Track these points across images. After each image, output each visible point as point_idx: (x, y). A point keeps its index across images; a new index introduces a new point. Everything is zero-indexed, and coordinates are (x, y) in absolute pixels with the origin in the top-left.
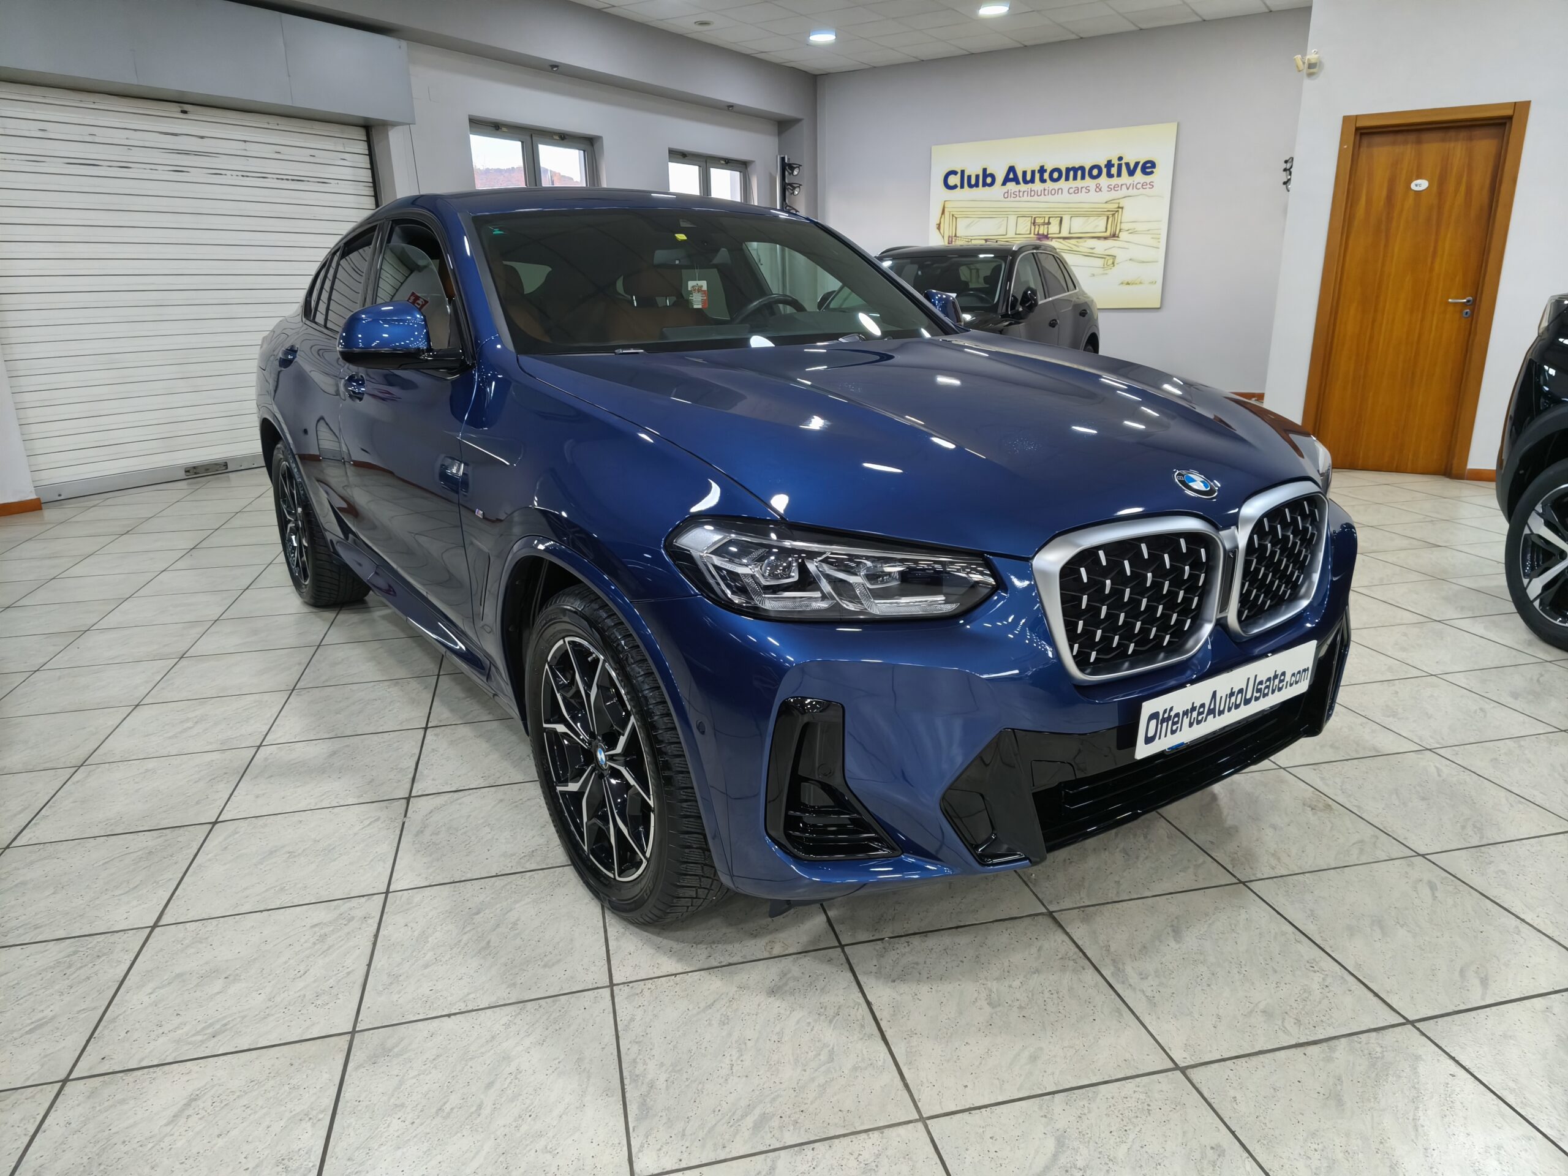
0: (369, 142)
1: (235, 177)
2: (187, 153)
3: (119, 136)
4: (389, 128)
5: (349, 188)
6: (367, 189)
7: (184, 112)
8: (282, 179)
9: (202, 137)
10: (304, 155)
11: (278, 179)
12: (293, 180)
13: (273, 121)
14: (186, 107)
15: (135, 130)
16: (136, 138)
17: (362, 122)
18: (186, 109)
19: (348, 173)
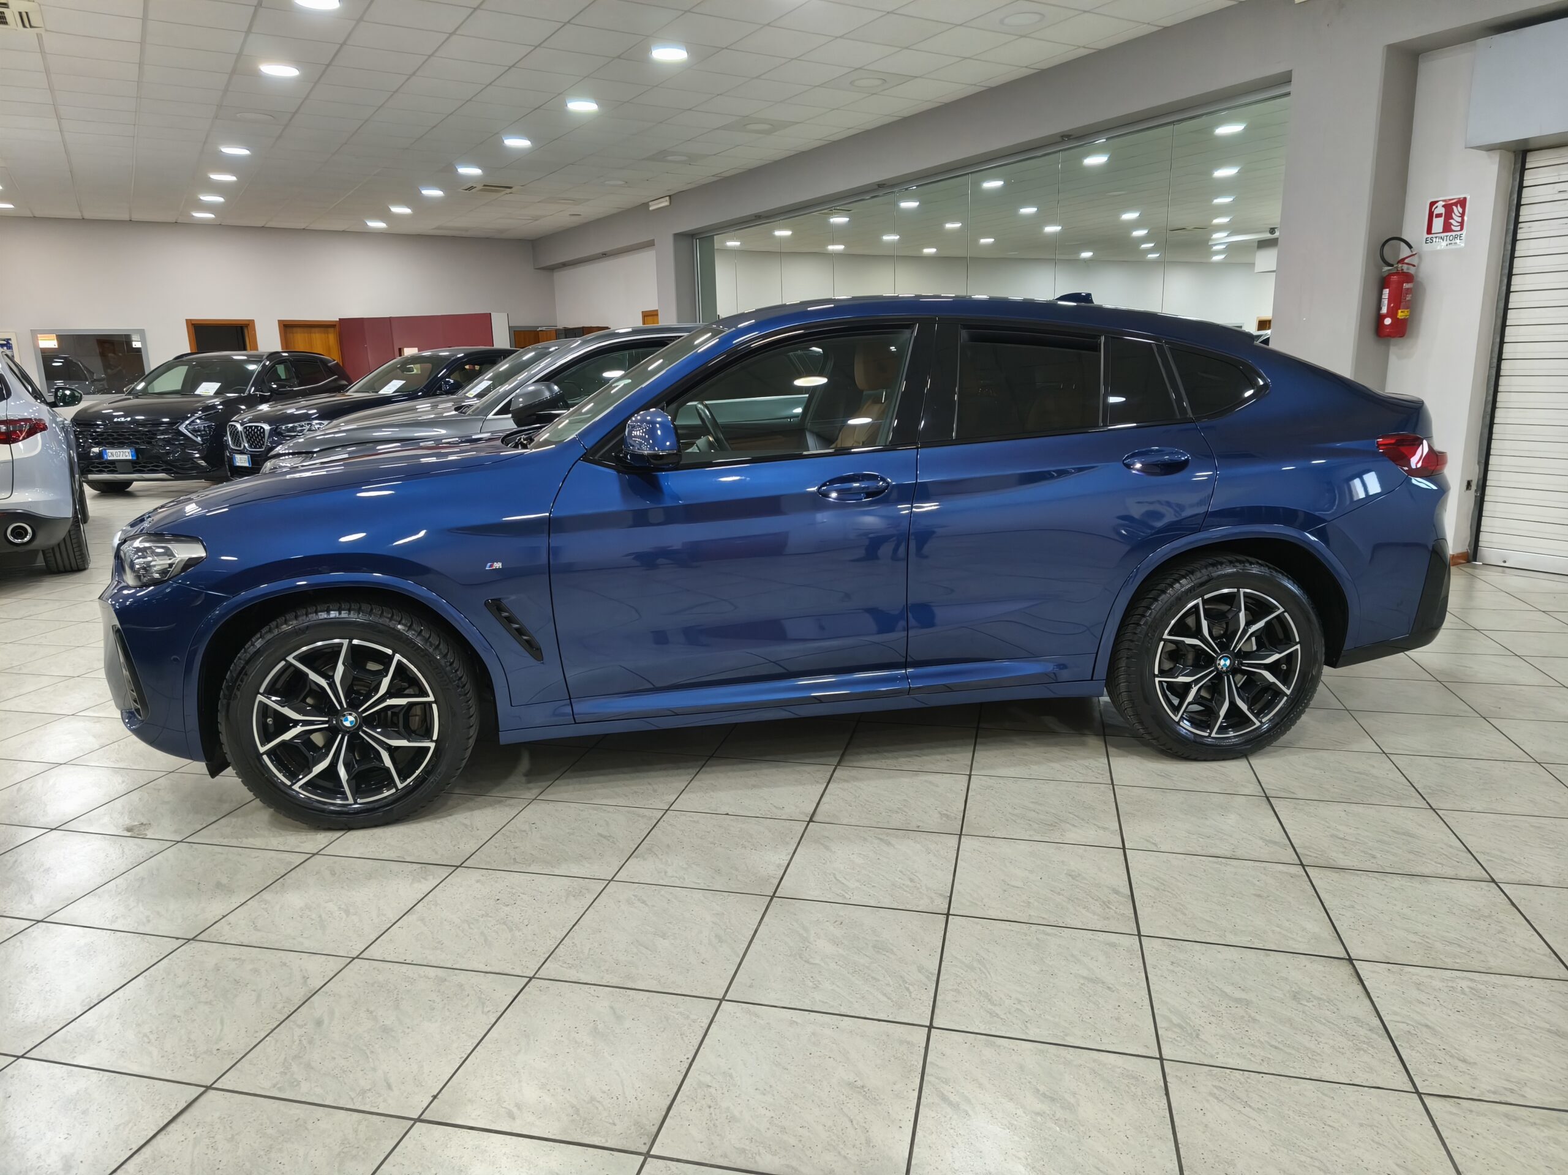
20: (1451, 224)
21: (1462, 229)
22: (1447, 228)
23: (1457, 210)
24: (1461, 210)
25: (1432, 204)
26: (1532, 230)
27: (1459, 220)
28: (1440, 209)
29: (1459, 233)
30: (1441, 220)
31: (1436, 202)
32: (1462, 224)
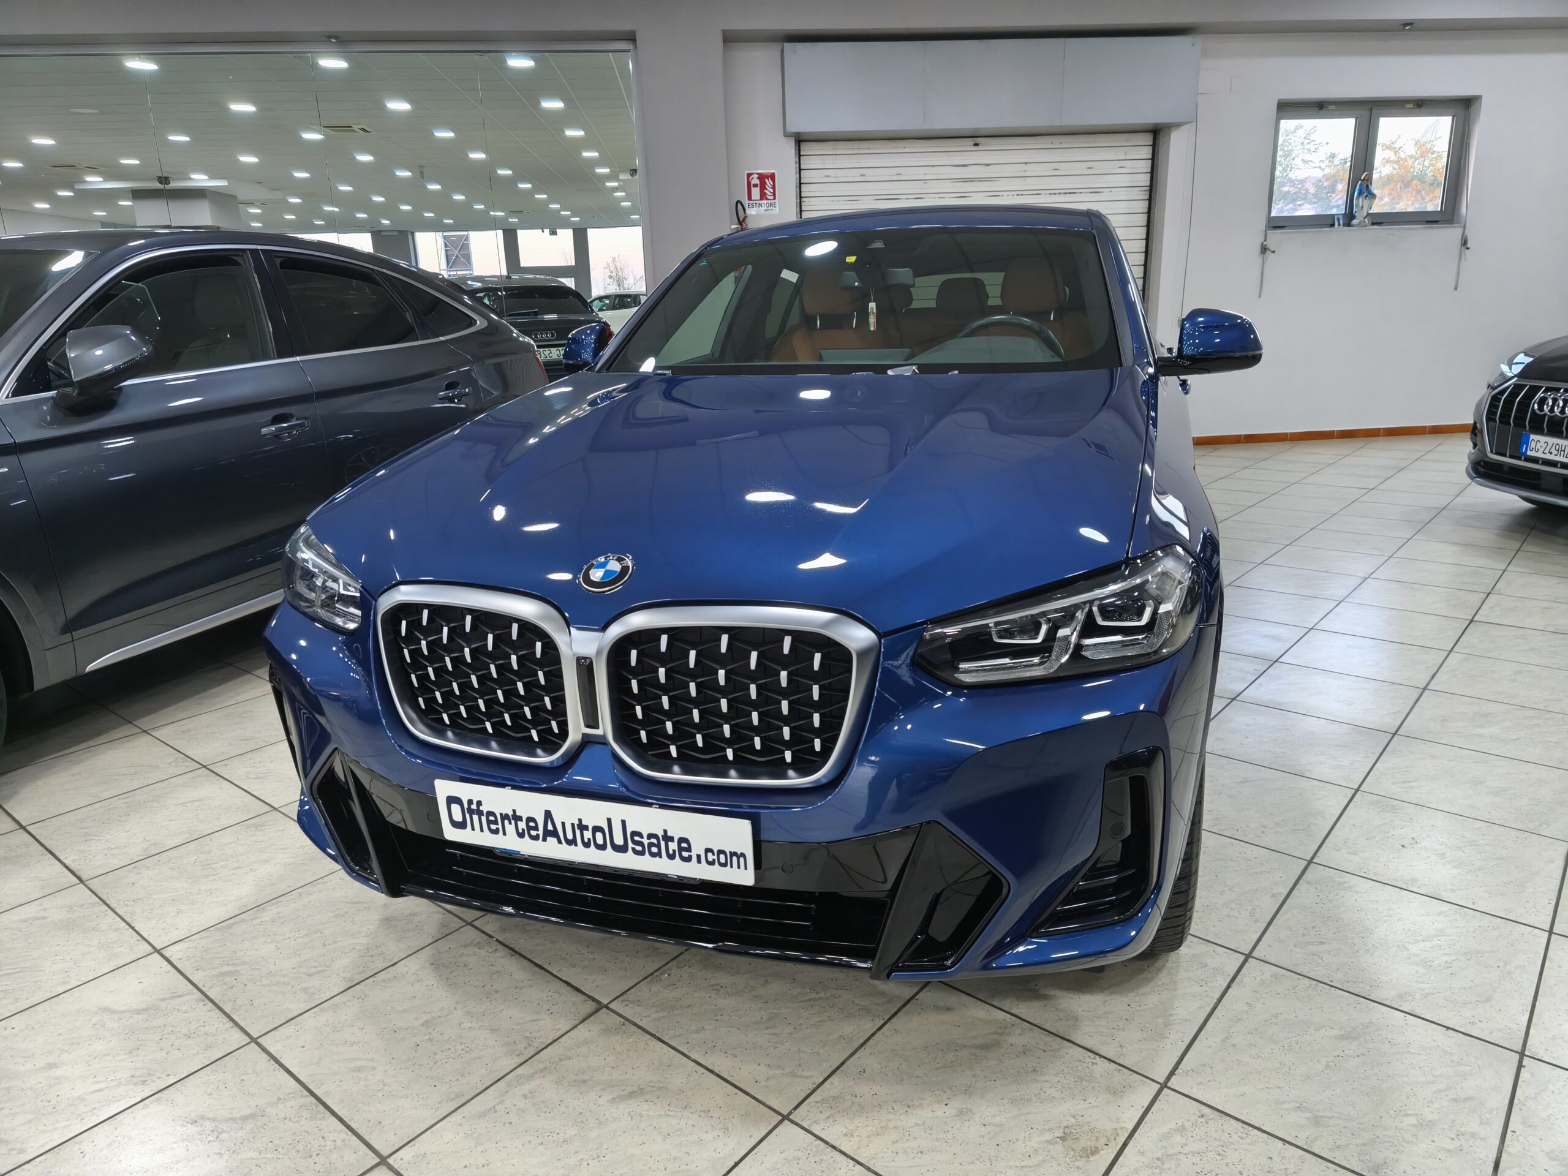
0: (1155, 147)
1: (1011, 197)
2: (972, 180)
3: (920, 173)
4: (1173, 129)
5: (1123, 194)
6: (1143, 193)
7: (976, 145)
8: (1055, 194)
9: (988, 165)
10: (1081, 168)
11: (1050, 194)
12: (1065, 193)
13: (1056, 141)
14: (978, 140)
15: (933, 166)
16: (932, 173)
17: (1149, 128)
18: (978, 142)
19: (1124, 180)
20: (766, 193)
21: (774, 199)
22: (763, 196)
23: (769, 182)
24: (772, 183)
25: (749, 175)
26: (811, 203)
27: (772, 190)
28: (755, 180)
29: (773, 201)
30: (758, 189)
31: (752, 174)
32: (774, 194)
